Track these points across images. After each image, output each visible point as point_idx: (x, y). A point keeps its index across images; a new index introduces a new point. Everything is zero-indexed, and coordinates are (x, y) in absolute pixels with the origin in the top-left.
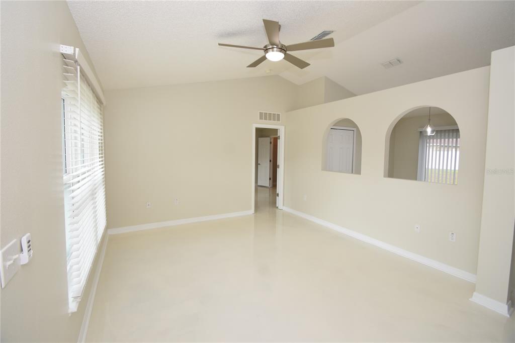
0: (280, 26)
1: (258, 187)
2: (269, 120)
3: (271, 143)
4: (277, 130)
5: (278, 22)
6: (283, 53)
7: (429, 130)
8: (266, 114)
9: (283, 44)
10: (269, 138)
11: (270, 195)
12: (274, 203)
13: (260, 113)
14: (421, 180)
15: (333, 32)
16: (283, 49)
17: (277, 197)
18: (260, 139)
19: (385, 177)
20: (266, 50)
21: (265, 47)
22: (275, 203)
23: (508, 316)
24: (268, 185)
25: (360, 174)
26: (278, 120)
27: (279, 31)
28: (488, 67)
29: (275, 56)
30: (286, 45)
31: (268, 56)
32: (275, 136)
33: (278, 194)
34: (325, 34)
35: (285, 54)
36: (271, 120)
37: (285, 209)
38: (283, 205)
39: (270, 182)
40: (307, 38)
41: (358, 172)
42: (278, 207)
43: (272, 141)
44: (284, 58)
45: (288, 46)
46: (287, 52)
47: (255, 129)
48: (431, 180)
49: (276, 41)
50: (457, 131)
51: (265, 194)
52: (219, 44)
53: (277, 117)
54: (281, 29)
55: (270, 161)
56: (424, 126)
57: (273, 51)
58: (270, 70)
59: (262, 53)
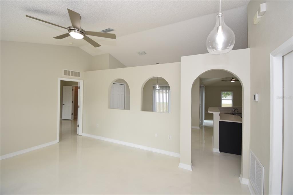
0: (81, 17)
1: (62, 120)
2: (71, 75)
3: (73, 90)
4: (78, 82)
5: (79, 14)
6: (83, 35)
7: (157, 86)
8: (69, 71)
9: (83, 29)
10: (72, 87)
11: (72, 126)
12: (75, 132)
13: (64, 70)
14: (154, 111)
15: (114, 30)
16: (82, 32)
17: (78, 127)
18: (64, 87)
19: (141, 111)
20: (70, 30)
21: (69, 27)
22: (77, 131)
23: (192, 170)
24: (70, 118)
25: (129, 110)
26: (79, 76)
27: (80, 20)
28: (180, 62)
29: (76, 35)
30: (85, 30)
31: (70, 34)
32: (76, 86)
33: (78, 125)
34: (109, 30)
35: (84, 36)
36: (73, 76)
37: (84, 135)
38: (82, 132)
39: (72, 116)
40: (99, 30)
41: (128, 109)
42: (78, 134)
43: (74, 89)
44: (83, 38)
45: (86, 31)
46: (86, 35)
47: (60, 81)
48: (158, 111)
49: (78, 26)
50: (169, 87)
51: (69, 126)
52: (27, 16)
53: (78, 74)
54: (81, 19)
55: (72, 102)
56: (156, 84)
57: (75, 32)
58: (73, 43)
59: (66, 31)
